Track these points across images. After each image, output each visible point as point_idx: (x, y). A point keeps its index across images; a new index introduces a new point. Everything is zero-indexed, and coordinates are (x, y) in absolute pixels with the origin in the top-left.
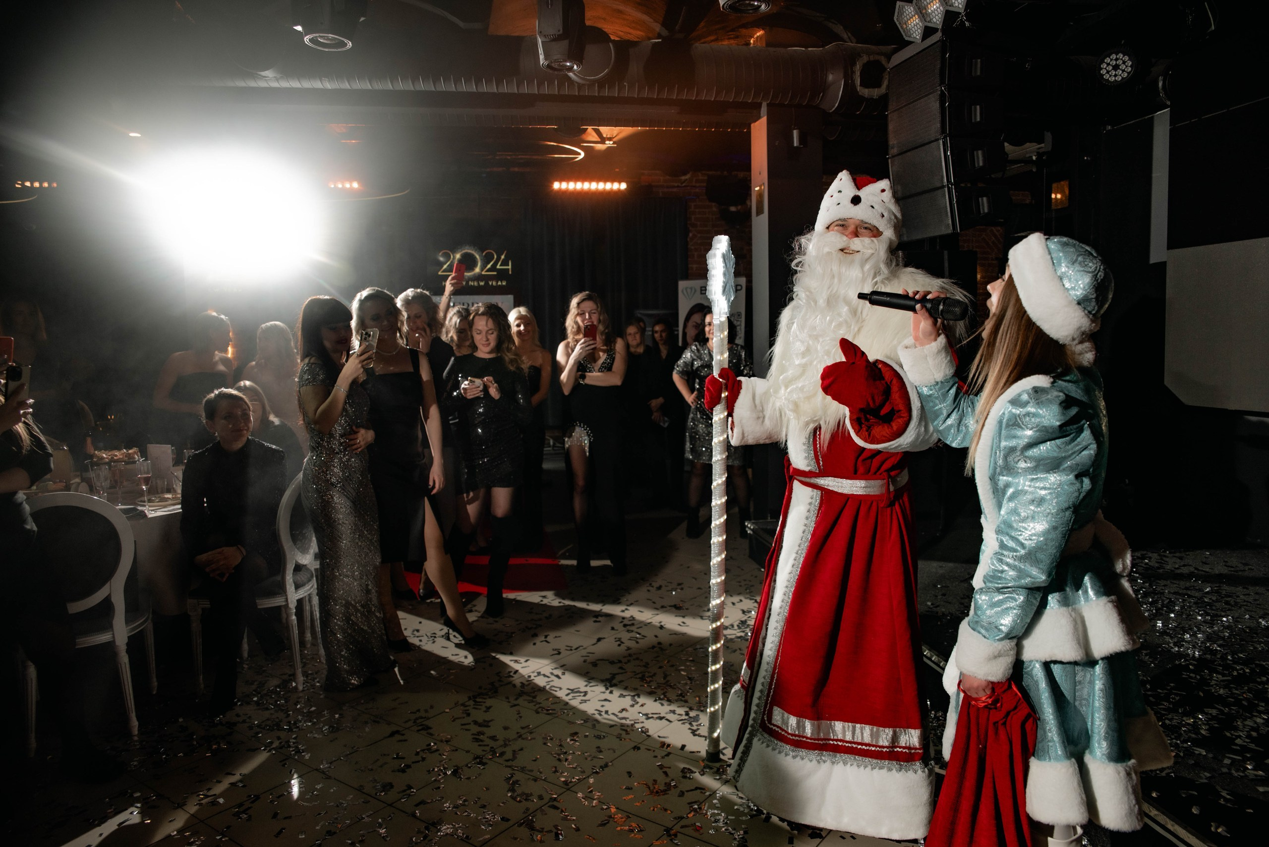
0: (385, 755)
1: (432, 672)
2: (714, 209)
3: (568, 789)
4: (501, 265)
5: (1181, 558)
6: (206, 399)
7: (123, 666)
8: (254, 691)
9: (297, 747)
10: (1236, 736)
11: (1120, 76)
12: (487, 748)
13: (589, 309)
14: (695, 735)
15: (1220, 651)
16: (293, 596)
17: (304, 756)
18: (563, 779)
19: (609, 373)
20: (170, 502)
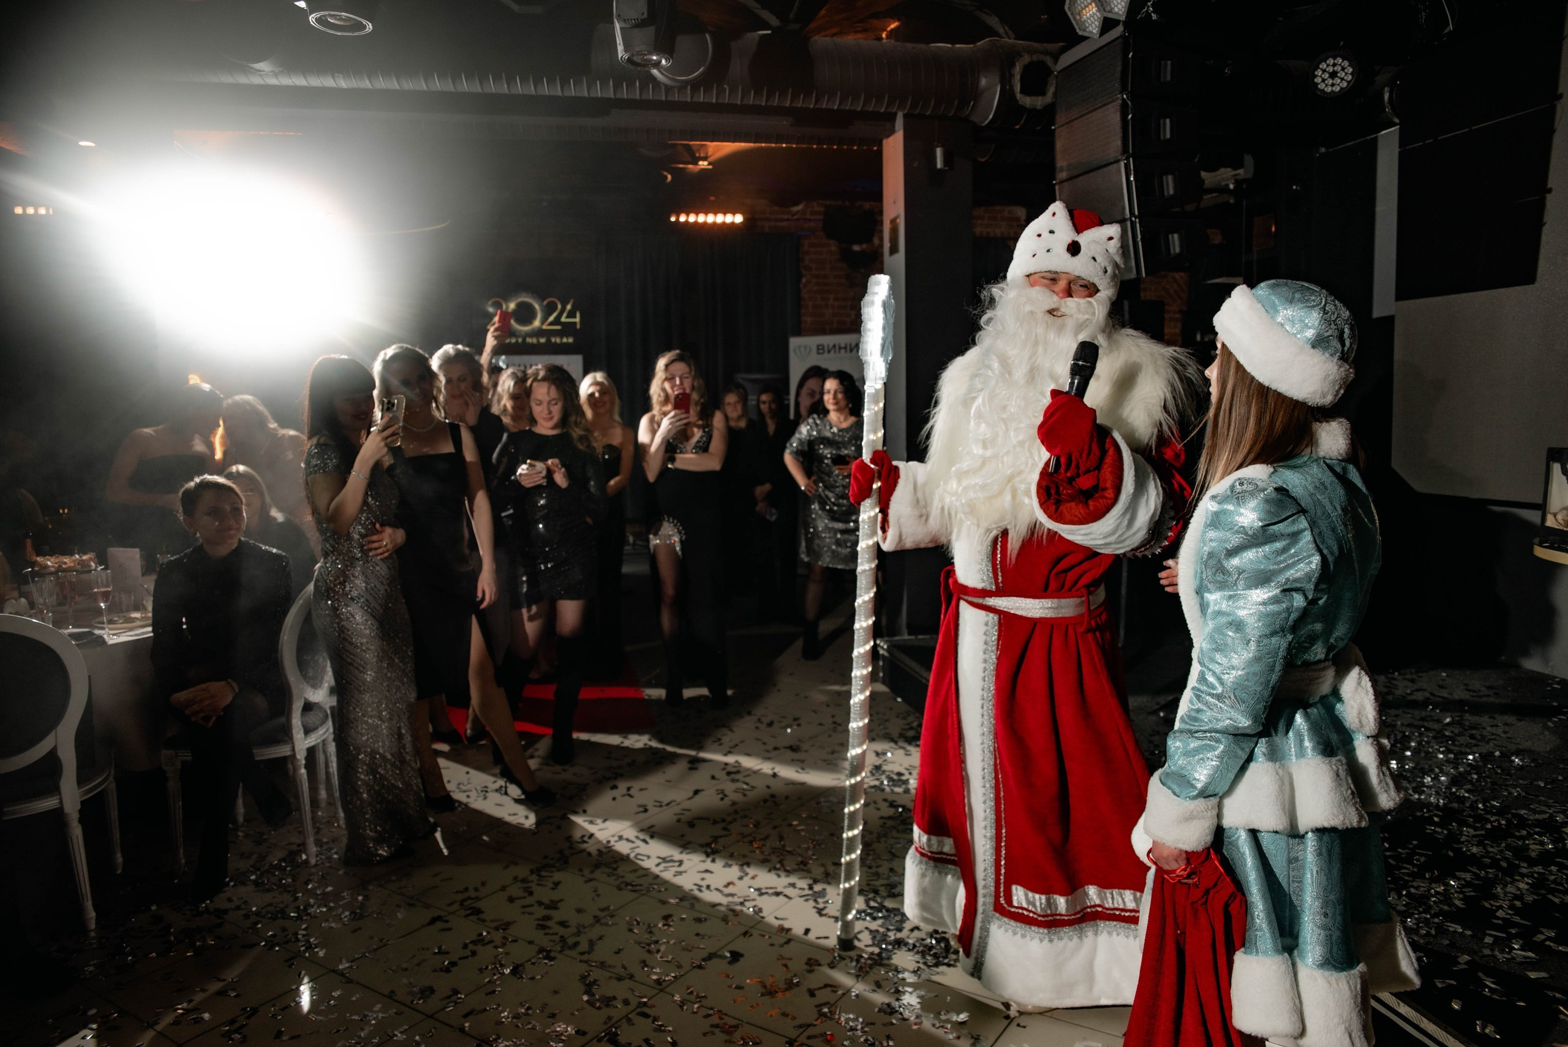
0: (423, 949)
1: (485, 838)
2: (833, 248)
3: (662, 991)
4: (567, 317)
5: (1413, 681)
6: (183, 489)
7: (75, 841)
8: (252, 866)
9: (308, 941)
10: (1496, 906)
11: (1338, 85)
12: (557, 938)
13: (680, 373)
14: (821, 915)
15: (1469, 798)
16: (302, 743)
17: (318, 952)
18: (655, 977)
19: (705, 454)
20: (138, 623)
